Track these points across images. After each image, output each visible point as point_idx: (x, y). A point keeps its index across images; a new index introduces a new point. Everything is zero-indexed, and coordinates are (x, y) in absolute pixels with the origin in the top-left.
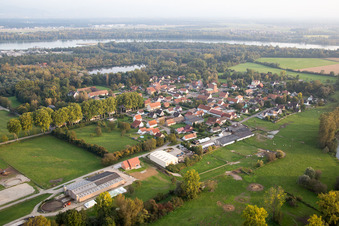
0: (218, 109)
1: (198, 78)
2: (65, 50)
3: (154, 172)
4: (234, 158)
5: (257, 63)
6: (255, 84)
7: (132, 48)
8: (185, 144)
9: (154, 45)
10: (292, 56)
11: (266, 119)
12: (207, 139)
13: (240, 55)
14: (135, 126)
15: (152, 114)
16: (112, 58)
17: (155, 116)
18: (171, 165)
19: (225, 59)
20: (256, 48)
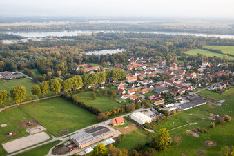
0: (179, 82)
1: (163, 59)
2: (70, 37)
3: (134, 128)
4: (193, 120)
5: (205, 49)
6: (205, 64)
7: (115, 37)
8: (156, 108)
9: (130, 35)
11: (215, 91)
12: (172, 104)
13: (192, 43)
14: (119, 93)
15: (131, 84)
16: (102, 44)
17: (133, 86)
18: (146, 123)
19: (181, 46)
20: (204, 38)
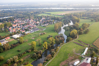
0: (32, 25)
1: (28, 18)
6: (43, 19)
8: (22, 33)
10: (55, 11)
12: (28, 32)
14: (9, 30)
15: (14, 27)
17: (15, 28)
18: (18, 38)
